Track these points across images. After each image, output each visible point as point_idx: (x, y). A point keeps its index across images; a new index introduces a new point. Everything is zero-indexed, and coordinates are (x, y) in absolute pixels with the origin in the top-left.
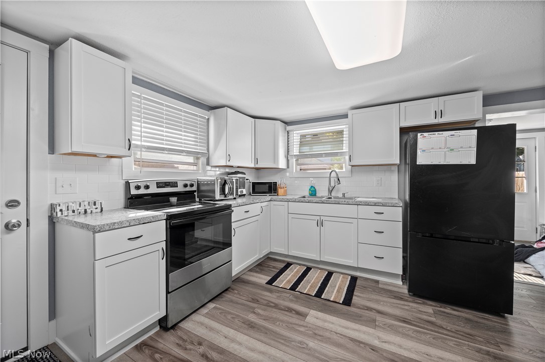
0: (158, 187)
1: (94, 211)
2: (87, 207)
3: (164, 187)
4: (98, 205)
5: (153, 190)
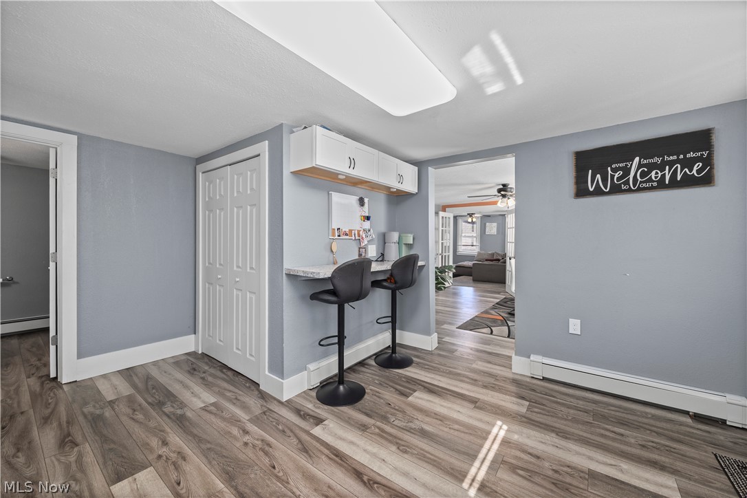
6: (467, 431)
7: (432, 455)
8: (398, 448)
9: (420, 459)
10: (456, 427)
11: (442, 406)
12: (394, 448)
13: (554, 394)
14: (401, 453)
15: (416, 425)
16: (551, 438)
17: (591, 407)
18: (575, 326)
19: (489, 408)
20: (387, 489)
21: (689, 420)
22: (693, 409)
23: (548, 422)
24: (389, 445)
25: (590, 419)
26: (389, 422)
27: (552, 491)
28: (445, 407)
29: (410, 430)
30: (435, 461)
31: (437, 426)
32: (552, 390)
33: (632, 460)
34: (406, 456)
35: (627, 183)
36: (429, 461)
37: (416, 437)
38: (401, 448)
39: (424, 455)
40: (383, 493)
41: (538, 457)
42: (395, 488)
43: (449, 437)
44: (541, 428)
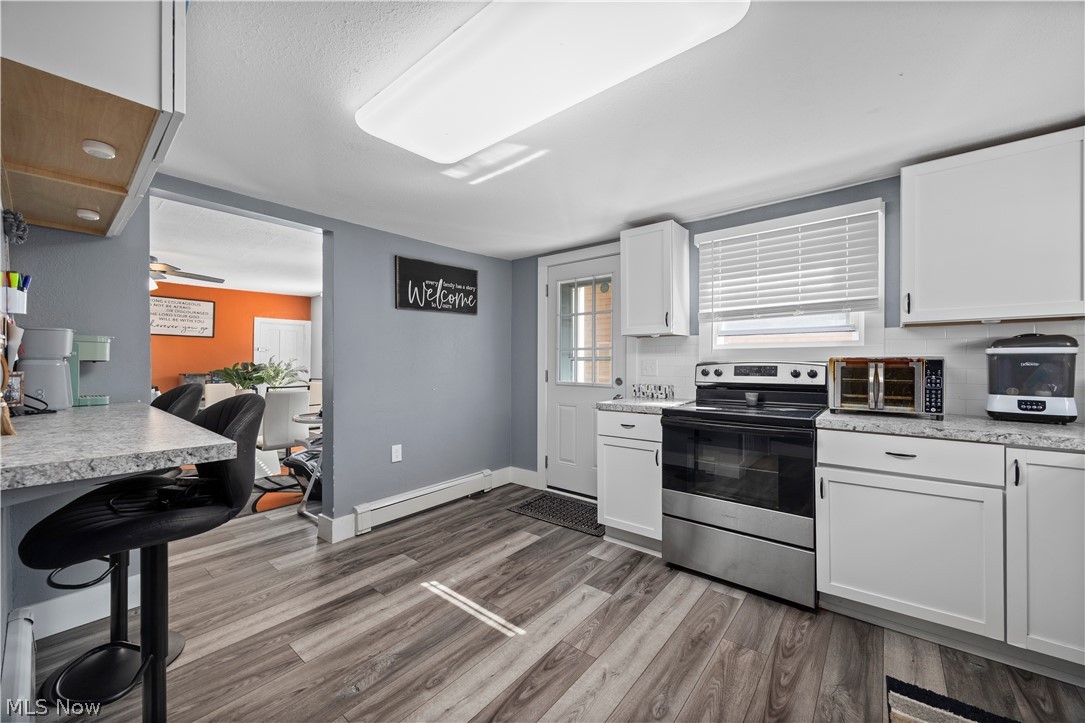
0: (736, 374)
1: (660, 396)
2: (654, 391)
3: (747, 375)
4: (663, 391)
5: (729, 377)
6: (426, 612)
7: (456, 653)
8: (429, 689)
9: (459, 667)
10: (412, 619)
11: (356, 623)
12: (427, 695)
13: (401, 535)
14: (441, 687)
15: (384, 660)
16: (463, 562)
17: (434, 527)
18: (397, 454)
19: (393, 583)
20: (503, 710)
21: (471, 501)
22: (469, 493)
23: (442, 555)
24: (415, 700)
25: (449, 534)
26: (355, 696)
27: (524, 584)
28: (361, 621)
29: (392, 671)
30: (467, 652)
31: (400, 638)
32: (398, 532)
33: (499, 538)
34: (448, 681)
35: (435, 301)
36: (465, 657)
37: (413, 663)
38: (429, 684)
39: (454, 660)
40: (510, 714)
41: (486, 577)
42: (503, 700)
43: (430, 630)
44: (445, 562)
